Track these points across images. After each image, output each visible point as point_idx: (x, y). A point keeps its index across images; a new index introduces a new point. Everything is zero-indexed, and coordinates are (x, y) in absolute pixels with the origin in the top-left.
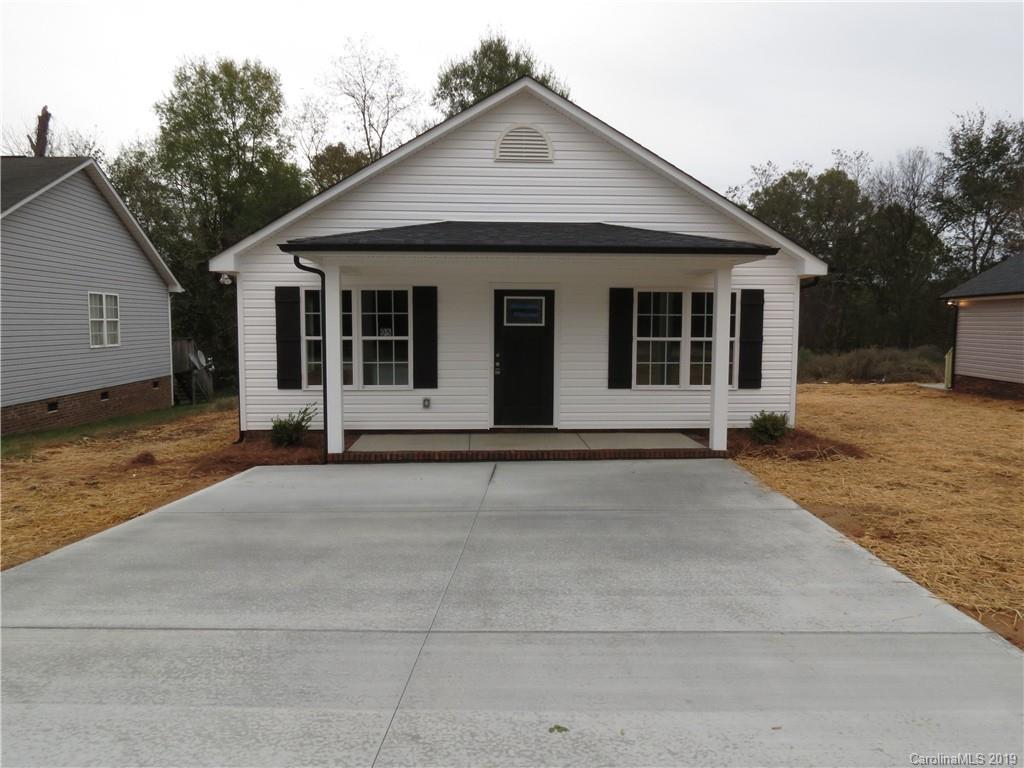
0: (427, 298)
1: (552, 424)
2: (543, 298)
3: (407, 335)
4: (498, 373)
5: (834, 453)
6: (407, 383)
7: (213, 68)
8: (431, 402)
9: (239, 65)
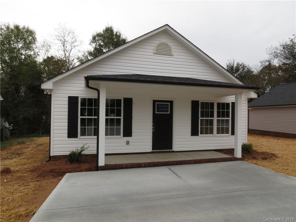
0: (129, 102)
1: (172, 149)
2: (169, 104)
3: (121, 116)
4: (154, 131)
5: (272, 157)
6: (120, 135)
7: (12, 27)
8: (130, 142)
9: (21, 27)
